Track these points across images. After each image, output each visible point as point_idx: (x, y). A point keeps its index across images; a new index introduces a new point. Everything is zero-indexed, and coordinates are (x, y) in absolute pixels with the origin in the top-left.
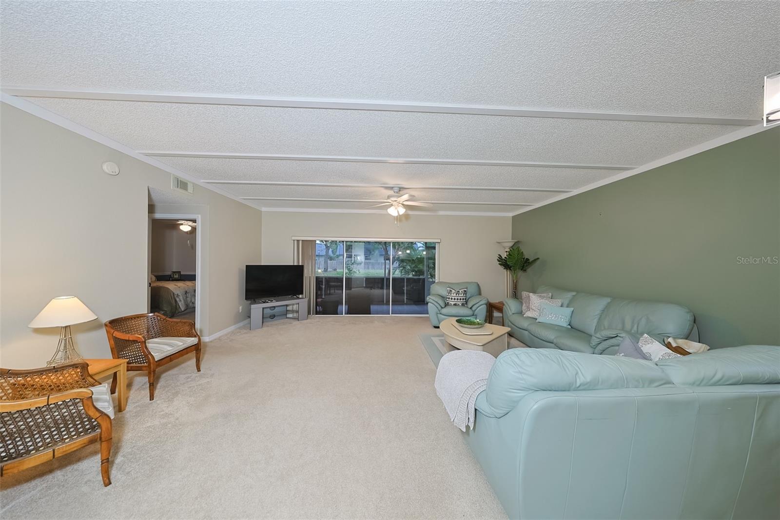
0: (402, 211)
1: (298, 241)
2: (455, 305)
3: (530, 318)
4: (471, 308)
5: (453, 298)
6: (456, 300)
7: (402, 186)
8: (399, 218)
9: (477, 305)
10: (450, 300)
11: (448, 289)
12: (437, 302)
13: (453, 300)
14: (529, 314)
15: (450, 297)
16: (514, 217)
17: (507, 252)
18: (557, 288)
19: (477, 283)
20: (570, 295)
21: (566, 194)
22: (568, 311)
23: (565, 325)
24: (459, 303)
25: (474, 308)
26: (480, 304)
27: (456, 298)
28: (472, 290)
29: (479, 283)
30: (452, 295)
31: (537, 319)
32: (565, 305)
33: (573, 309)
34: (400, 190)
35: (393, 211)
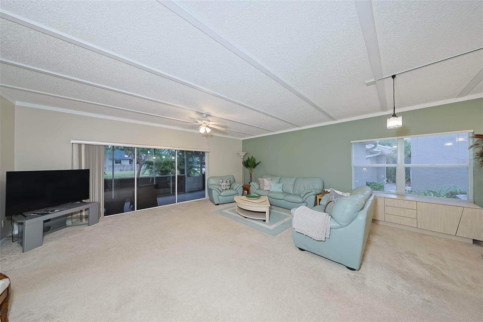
0: (209, 130)
1: (80, 145)
2: (226, 189)
3: (266, 190)
4: (235, 190)
5: (224, 185)
6: (226, 187)
7: (210, 114)
8: (206, 135)
9: (239, 188)
10: (223, 187)
11: (221, 180)
12: (218, 189)
13: (224, 187)
14: (265, 188)
15: (223, 185)
16: (243, 141)
17: (242, 158)
18: (272, 176)
19: (233, 176)
20: (278, 178)
21: (273, 133)
22: (281, 185)
23: (281, 191)
24: (227, 188)
25: (237, 190)
26: (240, 187)
27: (226, 185)
28: (232, 180)
29: (234, 175)
30: (224, 184)
31: (270, 191)
32: (278, 182)
33: (282, 184)
34: (207, 116)
35: (202, 130)
